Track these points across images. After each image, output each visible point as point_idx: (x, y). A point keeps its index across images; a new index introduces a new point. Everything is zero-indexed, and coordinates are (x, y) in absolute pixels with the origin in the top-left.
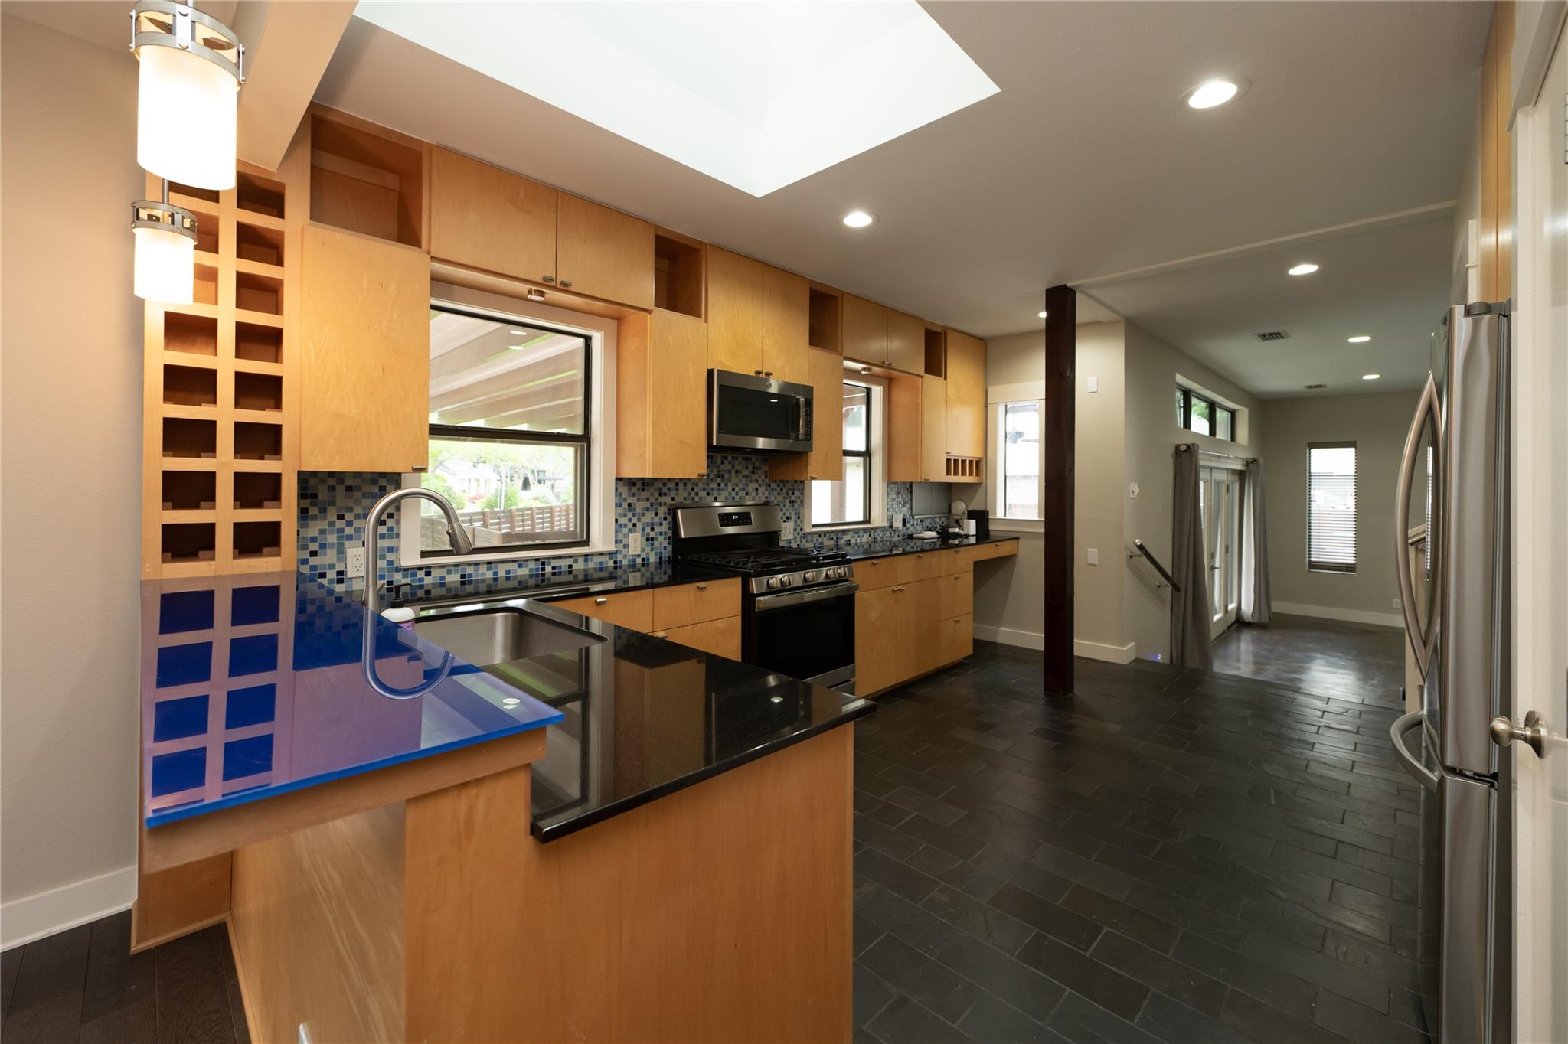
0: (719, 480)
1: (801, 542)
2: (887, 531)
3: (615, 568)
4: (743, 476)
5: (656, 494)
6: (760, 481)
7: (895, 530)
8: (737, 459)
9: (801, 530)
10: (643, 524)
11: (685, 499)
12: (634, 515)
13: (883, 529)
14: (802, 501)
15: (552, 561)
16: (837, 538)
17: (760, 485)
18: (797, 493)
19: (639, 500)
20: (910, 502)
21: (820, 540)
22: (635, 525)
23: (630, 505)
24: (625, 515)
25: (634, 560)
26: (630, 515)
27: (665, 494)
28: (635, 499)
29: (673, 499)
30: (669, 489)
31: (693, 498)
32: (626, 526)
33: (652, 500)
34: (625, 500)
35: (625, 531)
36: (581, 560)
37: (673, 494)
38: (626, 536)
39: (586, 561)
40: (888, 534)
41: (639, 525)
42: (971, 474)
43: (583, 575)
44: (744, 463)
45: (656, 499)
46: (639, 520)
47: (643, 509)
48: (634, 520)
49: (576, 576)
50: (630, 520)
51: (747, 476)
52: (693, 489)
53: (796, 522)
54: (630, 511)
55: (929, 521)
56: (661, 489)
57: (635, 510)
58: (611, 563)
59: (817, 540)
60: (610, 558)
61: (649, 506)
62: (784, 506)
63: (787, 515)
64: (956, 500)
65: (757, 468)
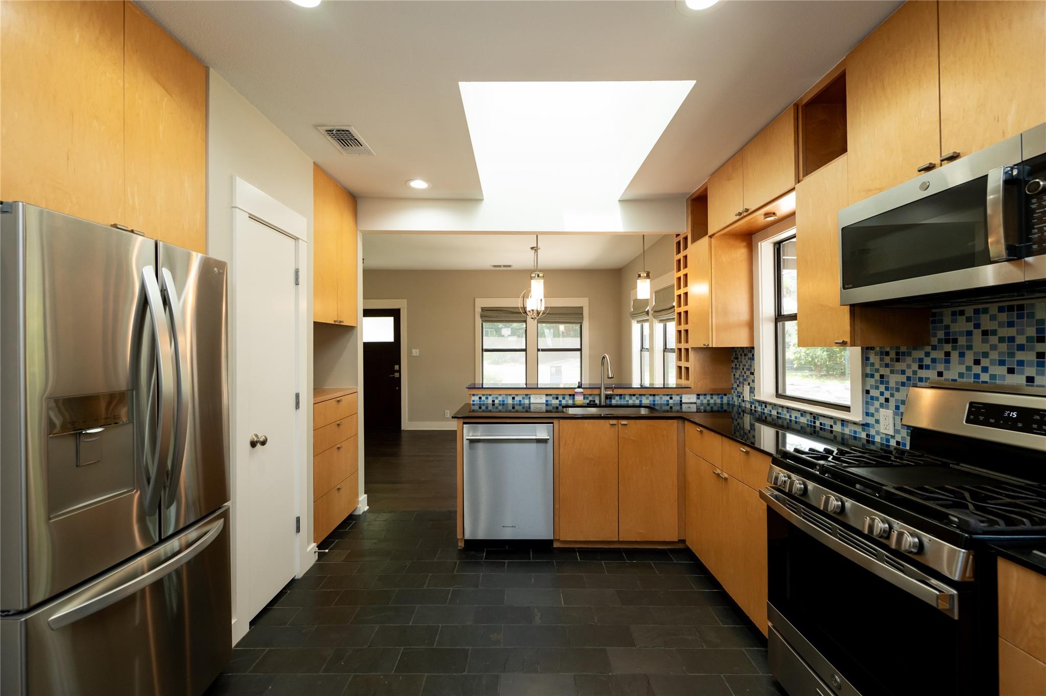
3: (868, 441)
5: (915, 366)
10: (897, 401)
11: (961, 375)
12: (887, 389)
15: (820, 418)
19: (892, 372)
22: (887, 400)
23: (882, 376)
24: (877, 388)
25: (888, 440)
26: (882, 388)
27: (928, 367)
28: (888, 370)
29: (940, 374)
30: (934, 361)
31: (977, 376)
32: (877, 399)
33: (909, 373)
34: (877, 370)
35: (877, 404)
36: (839, 423)
37: (941, 367)
38: (877, 410)
39: (843, 425)
41: (892, 403)
43: (840, 438)
45: (915, 373)
46: (892, 395)
47: (897, 383)
48: (887, 394)
49: (835, 437)
50: (882, 394)
52: (977, 362)
54: (882, 383)
56: (921, 360)
57: (887, 382)
58: (863, 435)
60: (864, 430)
61: (905, 380)
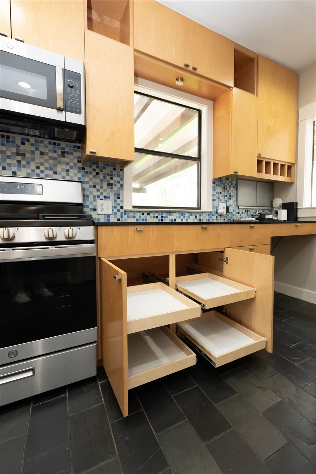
0: (19, 158)
1: (122, 217)
2: (213, 215)
4: (50, 158)
6: (71, 164)
7: (221, 216)
8: (42, 142)
9: (122, 207)
13: (209, 213)
14: (122, 186)
16: (162, 217)
17: (72, 167)
18: (116, 179)
20: (235, 196)
21: (143, 217)
40: (214, 217)
42: (282, 174)
44: (51, 147)
51: (55, 159)
53: (115, 201)
55: (254, 211)
59: (140, 217)
62: (102, 187)
63: (105, 194)
64: (276, 197)
65: (67, 153)
